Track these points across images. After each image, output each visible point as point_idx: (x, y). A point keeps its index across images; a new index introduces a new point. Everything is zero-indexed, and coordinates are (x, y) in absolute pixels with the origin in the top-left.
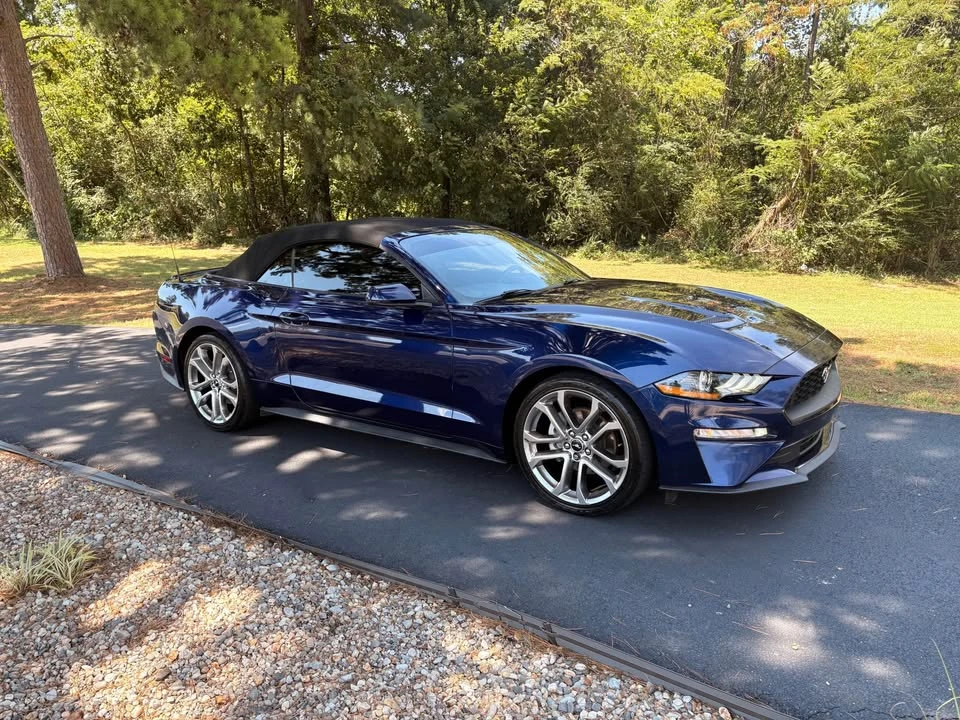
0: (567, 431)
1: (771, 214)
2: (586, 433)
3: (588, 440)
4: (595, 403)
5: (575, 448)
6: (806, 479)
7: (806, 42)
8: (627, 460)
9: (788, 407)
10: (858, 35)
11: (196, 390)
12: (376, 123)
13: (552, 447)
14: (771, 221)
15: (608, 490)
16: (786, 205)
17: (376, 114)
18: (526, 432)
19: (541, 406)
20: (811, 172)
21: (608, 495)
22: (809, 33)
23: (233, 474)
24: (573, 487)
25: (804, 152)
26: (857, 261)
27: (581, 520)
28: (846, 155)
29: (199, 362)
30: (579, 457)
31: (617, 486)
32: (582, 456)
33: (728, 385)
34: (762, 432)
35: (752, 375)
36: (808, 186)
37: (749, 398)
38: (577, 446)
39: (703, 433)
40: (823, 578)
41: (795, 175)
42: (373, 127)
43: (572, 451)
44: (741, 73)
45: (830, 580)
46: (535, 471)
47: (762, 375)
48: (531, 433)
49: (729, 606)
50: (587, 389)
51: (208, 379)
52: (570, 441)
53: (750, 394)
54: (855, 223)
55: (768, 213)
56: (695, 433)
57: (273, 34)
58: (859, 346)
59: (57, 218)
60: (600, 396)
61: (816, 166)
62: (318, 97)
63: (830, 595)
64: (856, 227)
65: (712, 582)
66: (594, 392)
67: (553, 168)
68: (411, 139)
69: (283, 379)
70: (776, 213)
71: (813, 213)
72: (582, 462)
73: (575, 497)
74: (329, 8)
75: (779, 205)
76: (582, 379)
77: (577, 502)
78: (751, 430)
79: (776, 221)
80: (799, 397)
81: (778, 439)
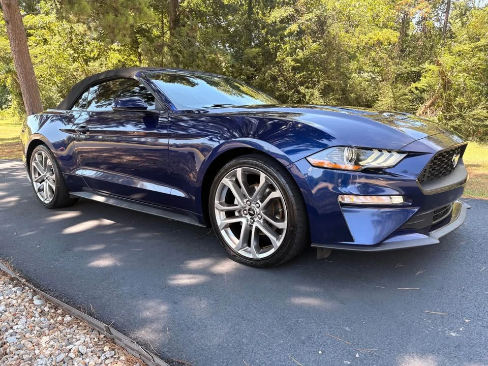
0: (245, 201)
1: (423, 109)
2: (258, 201)
3: (258, 207)
4: (263, 177)
5: (251, 214)
6: (438, 242)
7: (444, 18)
8: (286, 222)
9: (421, 181)
10: (473, 11)
11: (36, 182)
12: (206, 61)
13: (237, 214)
14: (423, 113)
15: (273, 247)
16: (433, 104)
17: (207, 56)
18: (216, 202)
19: (227, 181)
20: (447, 85)
21: (272, 251)
22: (445, 13)
23: (32, 233)
24: (249, 245)
25: (442, 74)
26: (473, 135)
27: (253, 270)
28: (466, 75)
29: (37, 164)
30: (254, 221)
31: (279, 244)
32: (256, 220)
33: (369, 160)
34: (398, 200)
35: (390, 152)
36: (445, 93)
37: (387, 170)
38: (252, 212)
39: (347, 199)
40: (451, 329)
41: (437, 87)
42: (204, 63)
43: (249, 217)
44: (407, 35)
45: (458, 332)
46: (223, 232)
47: (398, 152)
48: (221, 204)
49: (357, 356)
50: (257, 165)
51: (42, 174)
52: (247, 209)
53: (389, 167)
54: (473, 113)
55: (421, 108)
56: (340, 199)
57: (143, 5)
58: (477, 168)
59: (37, 109)
60: (266, 172)
61: (449, 82)
62: (176, 48)
63: (459, 346)
64: (474, 115)
65: (347, 329)
66: (262, 167)
67: (302, 85)
68: (224, 70)
69: (79, 172)
70: (426, 108)
71: (448, 108)
72: (255, 225)
73: (250, 253)
74: (185, 4)
75: (428, 103)
76: (254, 158)
77: (251, 256)
78: (388, 198)
79: (426, 113)
80: (432, 175)
81: (413, 206)
